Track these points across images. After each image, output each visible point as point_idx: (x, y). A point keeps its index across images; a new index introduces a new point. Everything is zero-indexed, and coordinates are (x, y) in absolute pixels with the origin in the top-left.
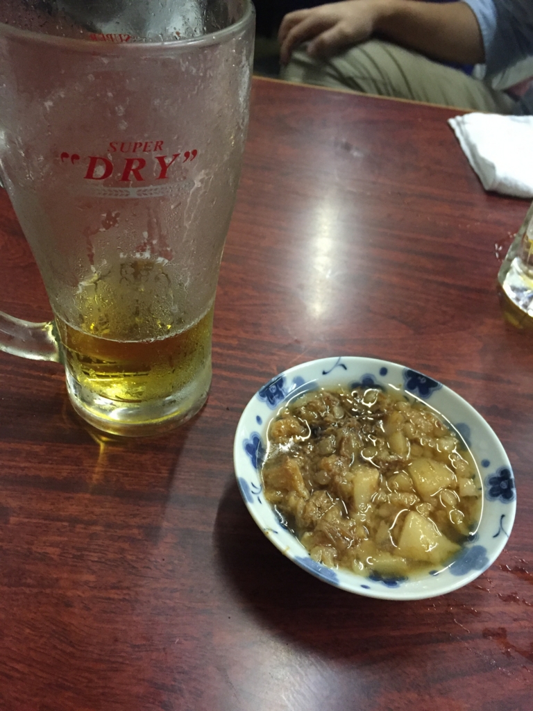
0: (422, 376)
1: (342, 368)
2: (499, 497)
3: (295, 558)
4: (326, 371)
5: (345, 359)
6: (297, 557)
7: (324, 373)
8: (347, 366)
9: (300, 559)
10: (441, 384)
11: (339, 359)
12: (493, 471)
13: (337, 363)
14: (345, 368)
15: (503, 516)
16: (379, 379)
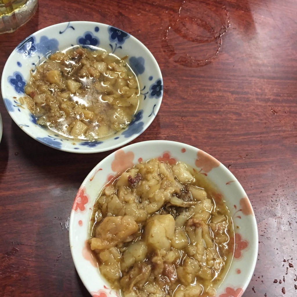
0: (119, 31)
1: (71, 29)
2: (155, 96)
3: (37, 138)
4: (61, 32)
5: (72, 23)
6: (38, 138)
7: (61, 33)
8: (74, 27)
9: (39, 138)
10: (129, 35)
11: (69, 23)
12: (154, 82)
13: (68, 26)
14: (74, 29)
15: (155, 105)
16: (95, 35)
